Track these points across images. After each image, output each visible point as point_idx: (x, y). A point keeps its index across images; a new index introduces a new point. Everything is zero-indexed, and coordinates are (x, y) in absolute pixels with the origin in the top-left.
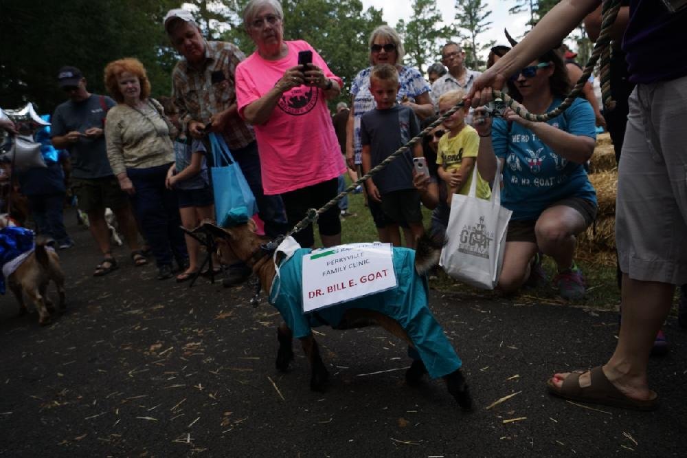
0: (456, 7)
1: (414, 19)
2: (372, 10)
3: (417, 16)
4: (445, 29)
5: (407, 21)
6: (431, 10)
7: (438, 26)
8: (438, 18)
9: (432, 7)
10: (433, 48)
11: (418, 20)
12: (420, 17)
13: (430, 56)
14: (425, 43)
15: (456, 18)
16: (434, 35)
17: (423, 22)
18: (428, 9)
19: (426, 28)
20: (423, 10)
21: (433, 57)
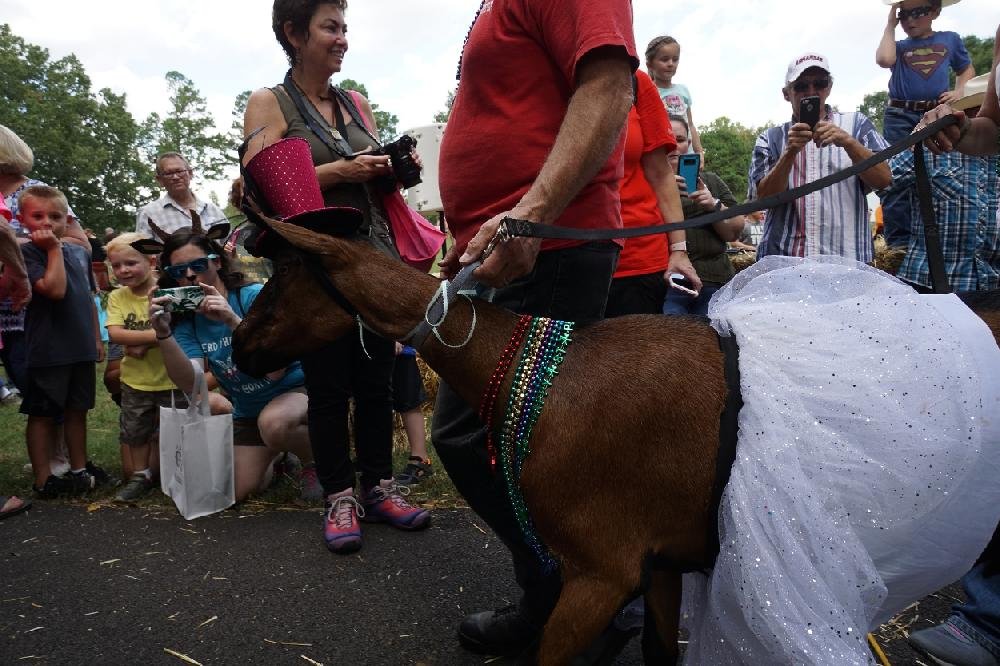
0: (234, 113)
1: (173, 117)
2: (107, 93)
3: (178, 114)
4: (218, 137)
5: (164, 117)
6: (199, 110)
7: (208, 132)
8: (208, 122)
9: (200, 106)
10: (201, 158)
11: (178, 120)
12: (184, 115)
13: (197, 168)
14: (191, 151)
15: (233, 127)
16: (202, 143)
17: (188, 123)
18: (194, 108)
19: (191, 132)
20: (187, 108)
21: (201, 171)
